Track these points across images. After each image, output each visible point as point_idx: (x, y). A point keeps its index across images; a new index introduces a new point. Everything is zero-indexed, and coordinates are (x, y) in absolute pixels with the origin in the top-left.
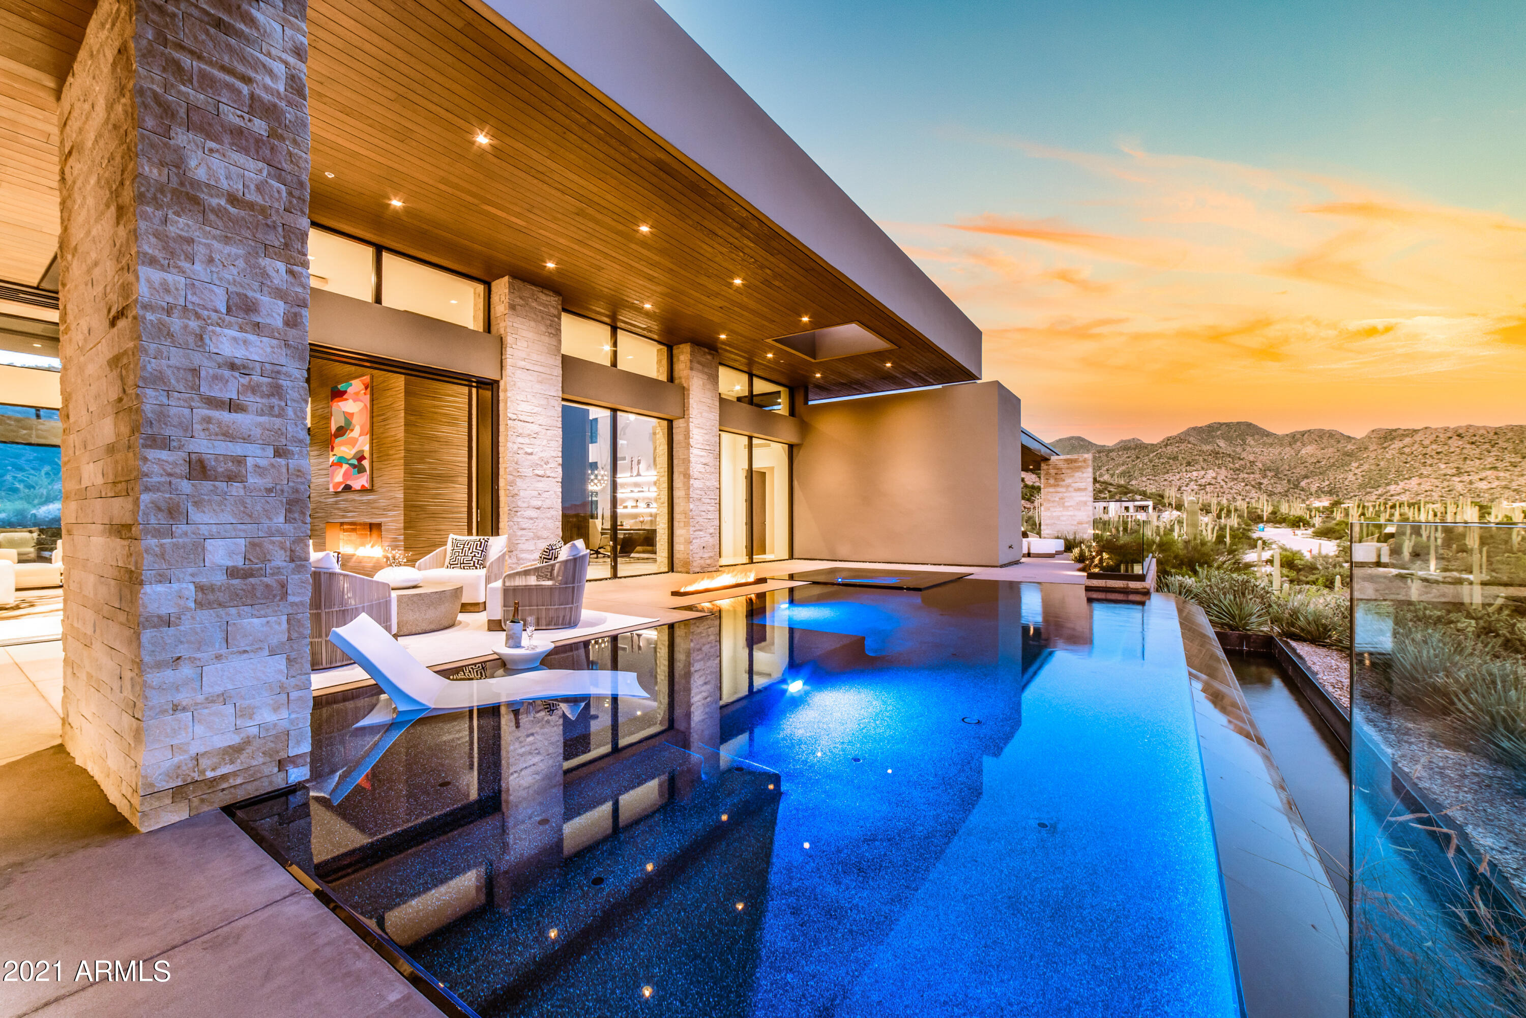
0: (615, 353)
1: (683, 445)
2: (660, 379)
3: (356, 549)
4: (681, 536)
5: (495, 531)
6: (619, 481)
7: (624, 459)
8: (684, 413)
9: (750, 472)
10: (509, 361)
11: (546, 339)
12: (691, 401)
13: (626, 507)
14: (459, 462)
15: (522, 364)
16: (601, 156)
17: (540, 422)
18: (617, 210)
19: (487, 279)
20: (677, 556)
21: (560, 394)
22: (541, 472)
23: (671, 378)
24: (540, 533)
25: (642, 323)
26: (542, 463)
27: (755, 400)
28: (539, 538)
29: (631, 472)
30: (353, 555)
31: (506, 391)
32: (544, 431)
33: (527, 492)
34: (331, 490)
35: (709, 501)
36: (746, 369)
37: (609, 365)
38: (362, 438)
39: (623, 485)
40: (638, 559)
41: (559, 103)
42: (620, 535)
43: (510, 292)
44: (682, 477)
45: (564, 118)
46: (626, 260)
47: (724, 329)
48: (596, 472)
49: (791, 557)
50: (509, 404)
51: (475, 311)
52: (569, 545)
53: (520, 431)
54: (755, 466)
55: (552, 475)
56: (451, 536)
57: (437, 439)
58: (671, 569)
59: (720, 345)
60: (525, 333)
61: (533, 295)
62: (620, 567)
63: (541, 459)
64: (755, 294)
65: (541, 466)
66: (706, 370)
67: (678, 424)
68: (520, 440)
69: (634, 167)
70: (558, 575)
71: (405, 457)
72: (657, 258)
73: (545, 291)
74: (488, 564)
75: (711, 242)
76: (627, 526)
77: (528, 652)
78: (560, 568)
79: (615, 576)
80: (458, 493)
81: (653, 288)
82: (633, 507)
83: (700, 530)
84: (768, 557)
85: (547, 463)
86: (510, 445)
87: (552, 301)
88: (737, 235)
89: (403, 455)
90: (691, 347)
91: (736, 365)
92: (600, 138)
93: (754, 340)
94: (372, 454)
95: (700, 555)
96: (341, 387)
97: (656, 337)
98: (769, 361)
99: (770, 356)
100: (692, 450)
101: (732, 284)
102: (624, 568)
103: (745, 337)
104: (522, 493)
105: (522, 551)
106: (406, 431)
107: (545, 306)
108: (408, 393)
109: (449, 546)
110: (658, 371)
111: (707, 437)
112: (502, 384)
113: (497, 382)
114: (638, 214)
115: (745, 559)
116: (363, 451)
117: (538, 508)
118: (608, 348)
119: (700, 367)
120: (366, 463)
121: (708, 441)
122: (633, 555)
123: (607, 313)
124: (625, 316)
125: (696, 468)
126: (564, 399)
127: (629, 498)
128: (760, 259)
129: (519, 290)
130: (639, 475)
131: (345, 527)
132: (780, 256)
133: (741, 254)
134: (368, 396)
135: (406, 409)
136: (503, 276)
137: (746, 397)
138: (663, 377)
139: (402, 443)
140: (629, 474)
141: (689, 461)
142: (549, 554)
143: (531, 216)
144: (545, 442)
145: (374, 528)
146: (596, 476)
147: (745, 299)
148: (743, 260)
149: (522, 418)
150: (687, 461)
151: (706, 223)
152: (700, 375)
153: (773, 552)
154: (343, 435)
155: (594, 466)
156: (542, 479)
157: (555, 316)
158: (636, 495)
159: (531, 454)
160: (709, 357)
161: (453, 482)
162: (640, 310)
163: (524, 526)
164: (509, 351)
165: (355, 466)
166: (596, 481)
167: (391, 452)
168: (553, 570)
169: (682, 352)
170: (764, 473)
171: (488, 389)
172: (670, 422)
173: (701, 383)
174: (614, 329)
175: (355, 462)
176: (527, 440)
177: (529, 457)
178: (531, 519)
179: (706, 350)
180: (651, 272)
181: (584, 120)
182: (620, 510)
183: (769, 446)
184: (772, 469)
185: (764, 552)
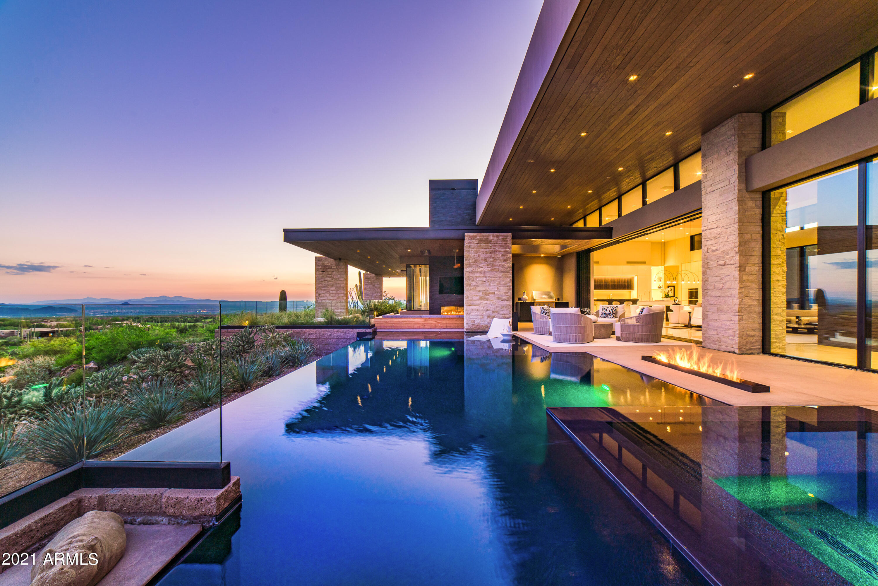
10: (704, 192)
11: (726, 159)
15: (712, 188)
17: (722, 225)
22: (723, 262)
24: (722, 308)
26: (724, 255)
32: (725, 230)
33: (713, 278)
50: (704, 220)
53: (709, 237)
55: (732, 262)
61: (716, 134)
63: (723, 252)
65: (723, 257)
68: (709, 243)
73: (724, 123)
85: (728, 254)
86: (703, 248)
104: (710, 280)
107: (725, 134)
117: (721, 289)
144: (726, 239)
149: (710, 227)
156: (723, 267)
157: (732, 136)
163: (711, 302)
176: (713, 242)
177: (715, 253)
178: (716, 297)
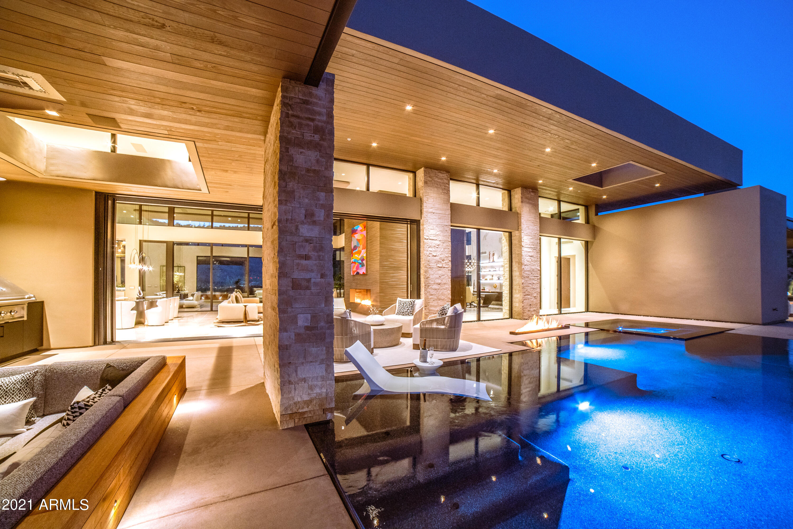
0: (478, 198)
1: (518, 245)
2: (504, 210)
3: (361, 300)
4: (517, 298)
5: (419, 297)
6: (481, 265)
7: (485, 253)
8: (518, 227)
9: (560, 259)
10: (425, 210)
11: (442, 196)
12: (522, 221)
13: (486, 279)
14: (403, 260)
15: (431, 210)
16: (466, 100)
17: (439, 239)
18: (476, 125)
19: (414, 170)
20: (514, 309)
21: (450, 224)
22: (440, 265)
23: (510, 209)
24: (440, 297)
25: (492, 180)
26: (441, 261)
27: (563, 215)
28: (439, 299)
29: (489, 260)
30: (360, 304)
31: (423, 225)
32: (442, 244)
33: (434, 276)
34: (352, 274)
35: (534, 278)
36: (556, 198)
37: (475, 205)
38: (363, 250)
39: (485, 267)
40: (493, 309)
41: (444, 81)
42: (483, 295)
43: (424, 175)
44: (517, 265)
45: (446, 87)
46: (482, 149)
47: (541, 177)
48: (470, 261)
49: (587, 310)
50: (425, 231)
51: (409, 187)
52: (452, 307)
53: (431, 245)
54: (563, 255)
55: (446, 266)
56: (398, 299)
57: (392, 250)
58: (511, 316)
59: (539, 187)
60: (432, 195)
61: (436, 174)
62: (482, 313)
63: (441, 258)
64: (560, 155)
65: (441, 262)
66: (531, 202)
67: (515, 234)
68: (430, 249)
69: (484, 102)
70: (447, 323)
71: (380, 259)
72: (500, 146)
73: (441, 172)
74: (414, 314)
75: (530, 131)
76: (487, 290)
77: (430, 365)
78: (448, 320)
79: (479, 320)
80: (403, 275)
81: (498, 161)
82: (490, 279)
83: (528, 295)
84: (571, 310)
85: (443, 260)
86: (425, 252)
87: (445, 175)
88: (546, 124)
89: (379, 258)
90: (522, 190)
91: (549, 196)
92: (465, 92)
93: (560, 181)
94: (367, 258)
95: (528, 309)
96: (355, 228)
97: (501, 187)
98: (571, 192)
99: (571, 189)
100: (523, 249)
101: (544, 151)
102: (485, 315)
103: (555, 180)
104: (431, 277)
105: (431, 306)
106: (380, 247)
107: (442, 179)
108: (381, 229)
109: (397, 304)
110: (503, 205)
111: (532, 241)
112: (421, 221)
113: (420, 220)
114: (488, 125)
115: (556, 311)
116: (363, 257)
117: (439, 284)
118: (475, 195)
119: (528, 201)
120: (364, 262)
121: (532, 242)
122: (490, 306)
123: (474, 178)
124: (483, 178)
125: (526, 259)
126: (451, 226)
127: (489, 275)
128: (562, 135)
129: (429, 173)
130: (493, 261)
131: (357, 291)
132: (575, 131)
133: (549, 134)
134: (365, 231)
135: (380, 236)
136: (421, 168)
137: (556, 214)
138: (506, 209)
139: (379, 252)
140: (488, 261)
141: (521, 255)
142: (443, 312)
143: (433, 137)
144: (442, 250)
145: (368, 291)
146: (470, 263)
147: (553, 159)
148: (551, 137)
149: (431, 238)
150: (520, 255)
151: (526, 122)
152: (528, 205)
153: (574, 306)
154: (356, 249)
155: (469, 257)
156: (441, 269)
157: (447, 184)
158: (492, 273)
159: (436, 256)
160: (532, 194)
161: (401, 270)
162: (491, 174)
163: (433, 293)
164: (425, 204)
165: (360, 264)
166: (470, 266)
167: (374, 257)
168: (444, 320)
169: (517, 193)
170: (570, 258)
171: (415, 224)
172: (510, 233)
173: (528, 209)
174: (478, 185)
175: (360, 261)
176: (433, 249)
177: (435, 258)
178: (436, 289)
179: (531, 190)
180: (496, 153)
181: (457, 86)
182: (482, 281)
183: (572, 242)
184: (574, 256)
185: (569, 307)
